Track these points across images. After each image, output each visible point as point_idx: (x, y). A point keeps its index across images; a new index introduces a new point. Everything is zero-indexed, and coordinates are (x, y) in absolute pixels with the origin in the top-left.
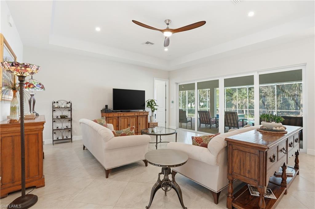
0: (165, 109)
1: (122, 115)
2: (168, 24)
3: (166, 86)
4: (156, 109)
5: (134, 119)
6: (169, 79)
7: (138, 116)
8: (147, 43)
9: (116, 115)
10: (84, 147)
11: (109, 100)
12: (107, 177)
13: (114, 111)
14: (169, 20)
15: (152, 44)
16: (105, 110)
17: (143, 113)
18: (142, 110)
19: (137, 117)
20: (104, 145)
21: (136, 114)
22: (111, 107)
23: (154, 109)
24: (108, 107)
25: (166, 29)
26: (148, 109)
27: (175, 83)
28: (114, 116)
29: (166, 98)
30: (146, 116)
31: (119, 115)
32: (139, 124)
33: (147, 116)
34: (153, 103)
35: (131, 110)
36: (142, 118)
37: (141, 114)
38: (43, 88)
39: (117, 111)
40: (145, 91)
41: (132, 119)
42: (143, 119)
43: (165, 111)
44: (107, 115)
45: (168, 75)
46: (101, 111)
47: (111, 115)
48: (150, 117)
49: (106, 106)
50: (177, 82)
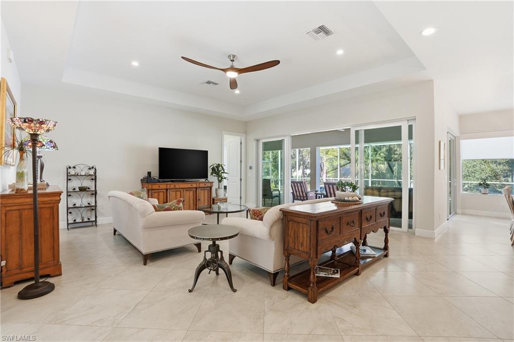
0: (240, 178)
1: (172, 186)
2: (233, 61)
3: (241, 143)
4: (225, 178)
5: (191, 193)
6: (246, 133)
7: (196, 188)
8: (209, 82)
9: (163, 186)
10: (115, 231)
11: (153, 166)
12: (145, 264)
13: (161, 180)
14: (234, 56)
15: (216, 84)
16: (147, 180)
17: (204, 184)
18: (203, 180)
19: (195, 189)
20: (141, 222)
21: (194, 185)
22: (155, 174)
23: (222, 178)
24: (152, 175)
25: (229, 67)
26: (212, 178)
27: (255, 139)
28: (160, 188)
29: (241, 162)
30: (209, 188)
31: (168, 187)
32: (199, 200)
33: (211, 188)
34: (220, 168)
35: (186, 180)
36: (202, 192)
37: (202, 185)
38: (55, 147)
39: (165, 180)
40: (207, 151)
41: (188, 192)
42: (204, 192)
43: (240, 181)
44: (150, 186)
45: (244, 127)
46: (141, 180)
47: (156, 186)
48: (216, 190)
49: (149, 173)
50: (257, 138)
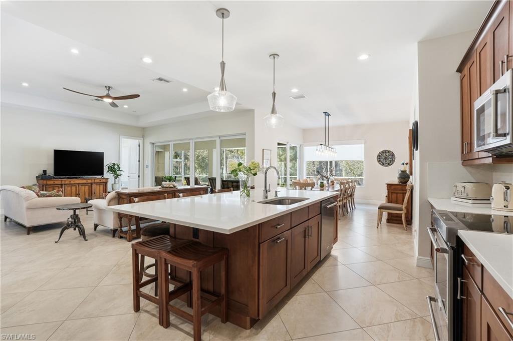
0: (138, 175)
1: (67, 182)
2: (109, 90)
3: (139, 146)
4: (120, 175)
5: (87, 187)
6: (143, 137)
7: (92, 184)
8: (98, 100)
9: (58, 182)
10: (6, 218)
11: (48, 164)
12: (28, 234)
13: (56, 177)
14: (109, 87)
16: (43, 176)
17: (99, 180)
18: (100, 177)
19: (90, 185)
21: (89, 181)
22: (51, 171)
23: (118, 175)
24: (47, 173)
25: (105, 95)
26: (107, 174)
27: (150, 143)
28: (55, 184)
29: (139, 161)
30: (105, 184)
31: (63, 182)
32: (94, 193)
33: (106, 183)
34: (116, 167)
35: (82, 177)
36: (98, 186)
37: (96, 181)
39: (61, 177)
40: (103, 153)
41: (83, 187)
42: (100, 187)
43: (138, 178)
44: (45, 182)
45: (142, 132)
46: (37, 177)
47: (51, 182)
48: (112, 185)
49: (45, 172)
50: (153, 142)
